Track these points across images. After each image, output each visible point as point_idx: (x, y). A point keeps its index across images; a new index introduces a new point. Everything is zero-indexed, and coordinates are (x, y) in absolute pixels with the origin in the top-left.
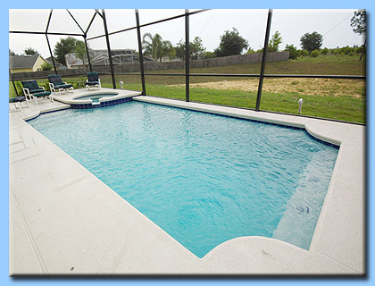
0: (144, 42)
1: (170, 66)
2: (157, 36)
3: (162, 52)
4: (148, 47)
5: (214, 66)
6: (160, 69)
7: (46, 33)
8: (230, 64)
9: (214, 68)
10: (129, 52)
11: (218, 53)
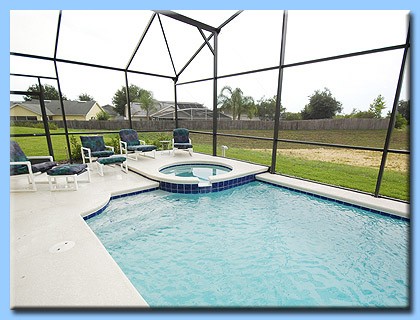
0: (222, 95)
1: (251, 126)
2: (238, 91)
3: (243, 109)
4: (225, 102)
5: (304, 129)
6: (239, 128)
7: (126, 71)
8: (324, 129)
9: (304, 132)
10: (200, 106)
11: (305, 115)
